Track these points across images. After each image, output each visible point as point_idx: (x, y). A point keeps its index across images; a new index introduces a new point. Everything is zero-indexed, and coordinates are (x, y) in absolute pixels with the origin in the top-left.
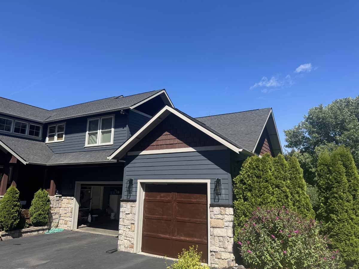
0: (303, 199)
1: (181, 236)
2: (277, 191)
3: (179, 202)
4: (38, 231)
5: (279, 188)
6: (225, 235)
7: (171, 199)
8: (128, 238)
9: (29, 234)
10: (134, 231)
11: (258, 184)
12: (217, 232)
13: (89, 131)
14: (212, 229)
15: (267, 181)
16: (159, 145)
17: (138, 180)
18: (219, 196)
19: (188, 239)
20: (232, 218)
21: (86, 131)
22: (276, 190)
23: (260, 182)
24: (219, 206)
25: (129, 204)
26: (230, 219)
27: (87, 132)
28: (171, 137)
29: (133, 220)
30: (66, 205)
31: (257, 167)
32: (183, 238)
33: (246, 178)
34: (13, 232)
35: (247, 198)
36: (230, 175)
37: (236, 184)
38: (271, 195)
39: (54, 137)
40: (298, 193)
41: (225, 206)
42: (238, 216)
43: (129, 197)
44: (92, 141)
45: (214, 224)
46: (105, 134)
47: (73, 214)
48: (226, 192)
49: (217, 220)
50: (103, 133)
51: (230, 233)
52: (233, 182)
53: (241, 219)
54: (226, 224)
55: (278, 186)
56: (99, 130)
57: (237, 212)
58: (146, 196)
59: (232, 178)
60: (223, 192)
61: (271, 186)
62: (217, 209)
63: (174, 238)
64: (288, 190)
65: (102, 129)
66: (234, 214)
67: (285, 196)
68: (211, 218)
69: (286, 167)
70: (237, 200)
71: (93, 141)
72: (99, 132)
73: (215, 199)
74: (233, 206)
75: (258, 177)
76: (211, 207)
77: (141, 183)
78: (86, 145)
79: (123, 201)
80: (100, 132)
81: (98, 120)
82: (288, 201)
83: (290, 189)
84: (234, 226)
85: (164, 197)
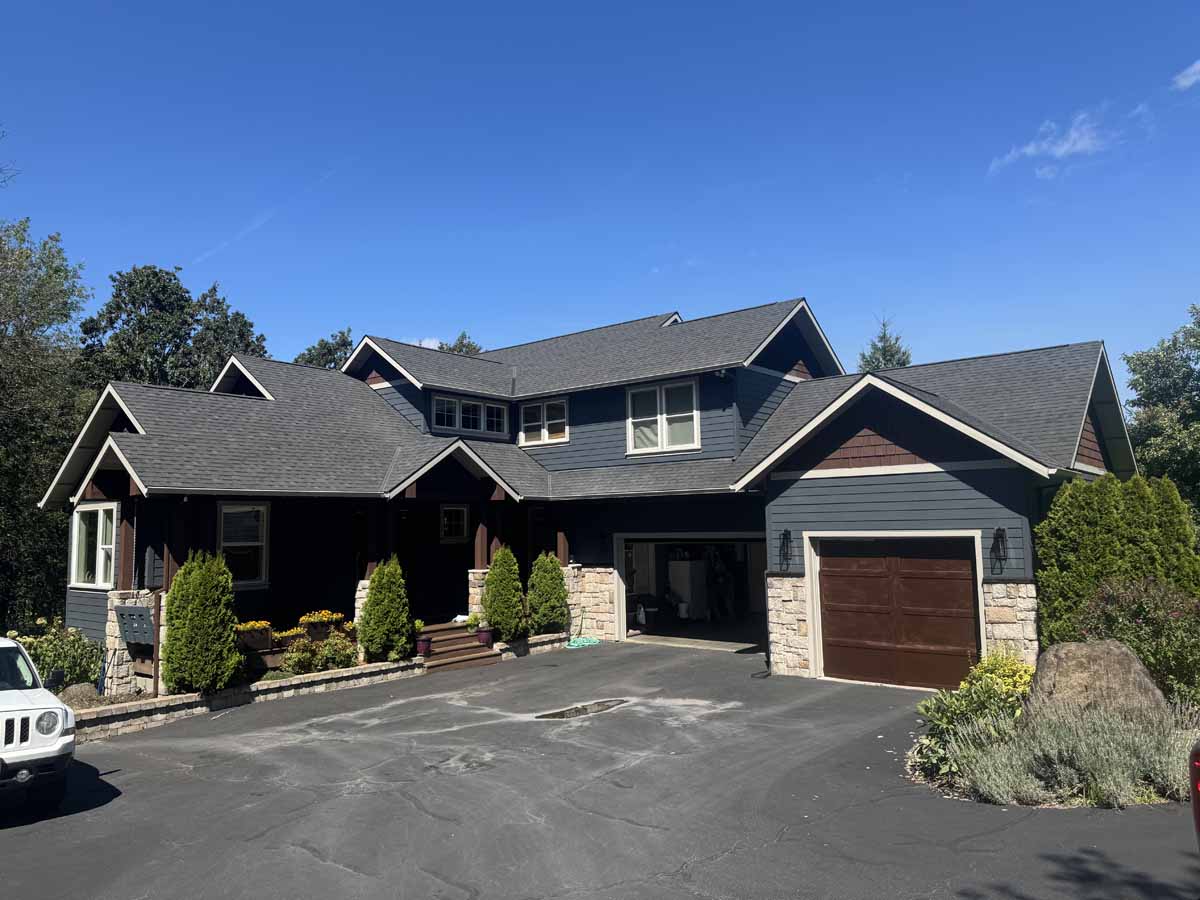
0: (1187, 564)
1: (915, 641)
2: (1131, 550)
3: (907, 577)
4: (552, 642)
5: (1135, 544)
6: (1021, 636)
7: (886, 570)
8: (793, 650)
9: (539, 648)
10: (806, 636)
11: (1091, 537)
12: (1001, 631)
13: (634, 417)
14: (989, 627)
15: (1109, 531)
17: (803, 532)
18: (1003, 562)
19: (932, 648)
20: (1032, 603)
21: (625, 418)
22: (1129, 549)
23: (1094, 533)
24: (1005, 581)
25: (788, 582)
26: (1030, 606)
27: (630, 421)
28: (879, 440)
29: (801, 613)
30: (594, 587)
31: (1087, 504)
32: (920, 647)
33: (1065, 527)
34: (516, 645)
35: (1069, 565)
36: (1026, 520)
37: (1042, 537)
38: (1117, 558)
39: (540, 431)
40: (1176, 551)
41: (1017, 581)
42: (1049, 599)
43: (784, 567)
44: (642, 441)
45: (993, 617)
46: (676, 425)
47: (616, 607)
48: (1017, 554)
49: (1001, 608)
50: (670, 421)
51: (1030, 631)
52: (1034, 535)
53: (1056, 604)
54: (1021, 615)
55: (1133, 541)
56: (661, 414)
57: (1046, 592)
58: (823, 564)
59: (1032, 527)
60: (1011, 553)
61: (1119, 540)
62: (998, 589)
63: (899, 646)
64: (1155, 547)
65: (668, 414)
66: (1038, 595)
67: (1149, 558)
68: (986, 605)
69: (1149, 502)
70: (1044, 568)
71: (645, 441)
72: (662, 419)
73: (993, 569)
74: (1034, 581)
75: (1089, 524)
76: (985, 585)
77: (810, 538)
78: (631, 450)
79: (773, 575)
80: (664, 420)
81: (655, 392)
82: (1156, 568)
83: (1159, 545)
84: (1039, 619)
85: (867, 566)
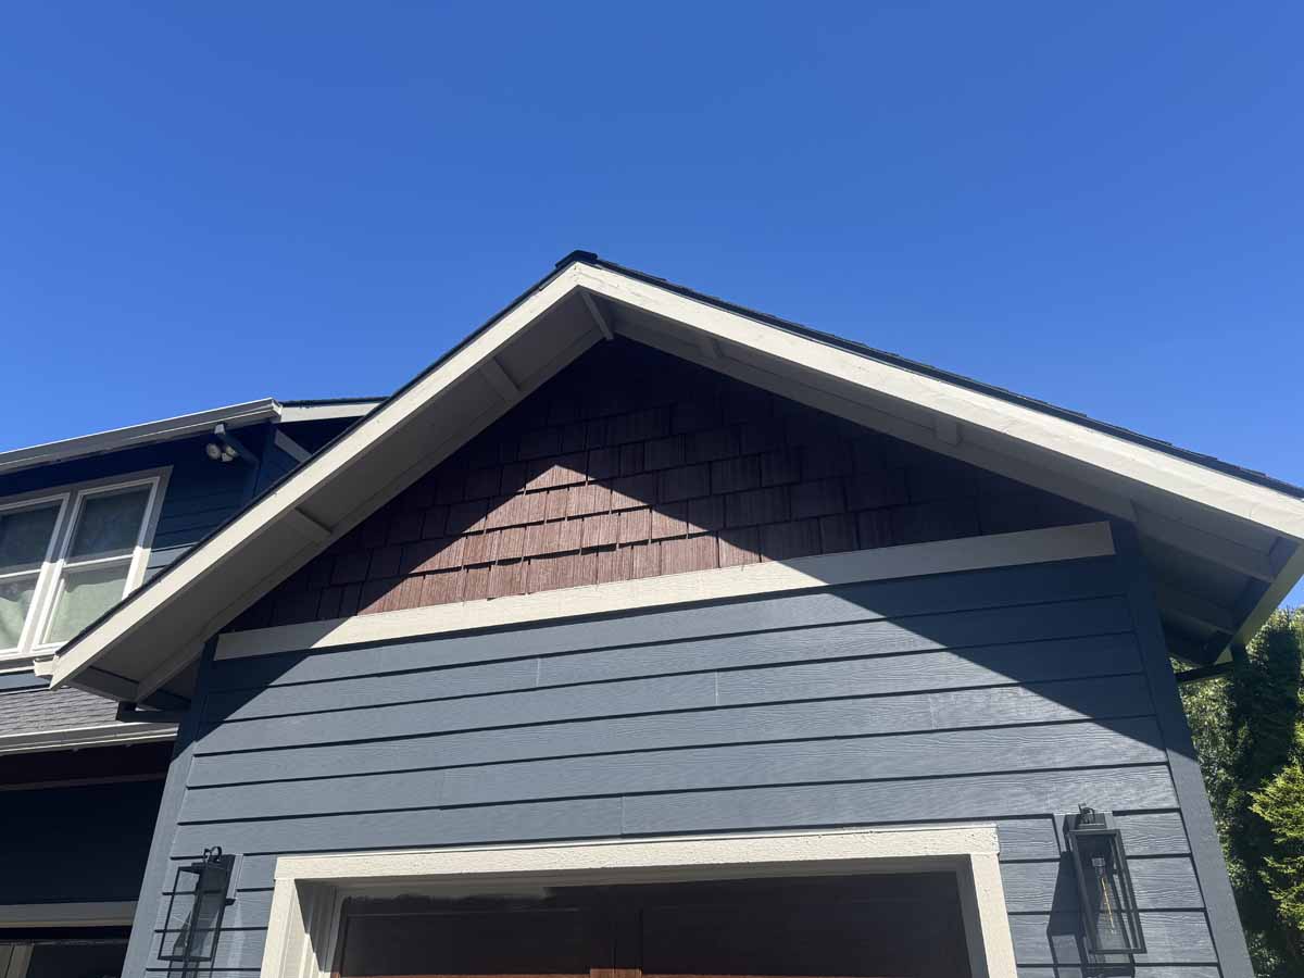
16: (489, 565)
17: (281, 860)
28: (596, 497)
56: (54, 560)
72: (51, 573)
77: (305, 888)
80: (57, 574)
81: (59, 505)
